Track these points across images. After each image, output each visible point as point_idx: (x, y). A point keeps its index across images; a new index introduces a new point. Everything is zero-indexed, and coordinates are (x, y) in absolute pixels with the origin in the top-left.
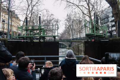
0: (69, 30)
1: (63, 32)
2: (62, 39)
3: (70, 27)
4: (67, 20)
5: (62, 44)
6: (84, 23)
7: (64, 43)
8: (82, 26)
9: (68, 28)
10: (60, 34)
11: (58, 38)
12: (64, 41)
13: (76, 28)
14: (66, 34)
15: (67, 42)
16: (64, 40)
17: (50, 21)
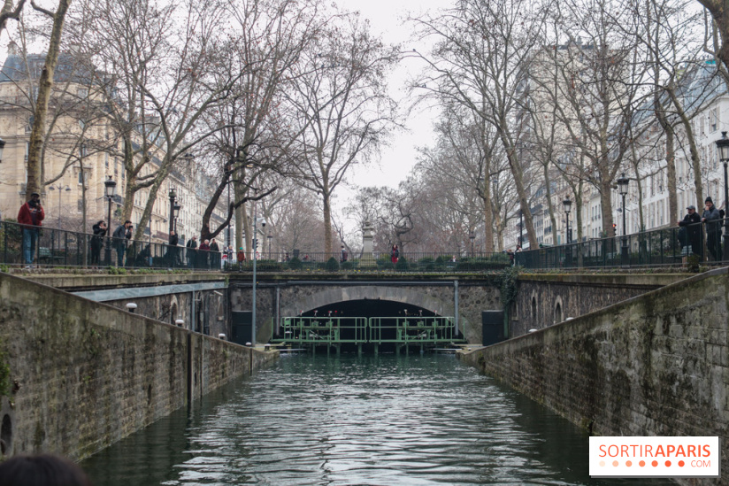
0: (489, 153)
1: (419, 177)
2: (415, 253)
3: (502, 129)
4: (463, 50)
5: (413, 309)
6: (648, 76)
7: (427, 300)
8: (628, 115)
9: (476, 133)
10: (393, 201)
11: (371, 244)
12: (430, 274)
13: (562, 132)
14: (453, 204)
15: (466, 283)
16: (428, 264)
17: (284, 54)
